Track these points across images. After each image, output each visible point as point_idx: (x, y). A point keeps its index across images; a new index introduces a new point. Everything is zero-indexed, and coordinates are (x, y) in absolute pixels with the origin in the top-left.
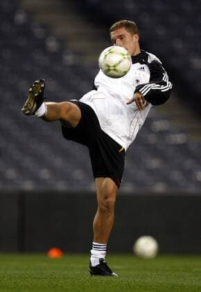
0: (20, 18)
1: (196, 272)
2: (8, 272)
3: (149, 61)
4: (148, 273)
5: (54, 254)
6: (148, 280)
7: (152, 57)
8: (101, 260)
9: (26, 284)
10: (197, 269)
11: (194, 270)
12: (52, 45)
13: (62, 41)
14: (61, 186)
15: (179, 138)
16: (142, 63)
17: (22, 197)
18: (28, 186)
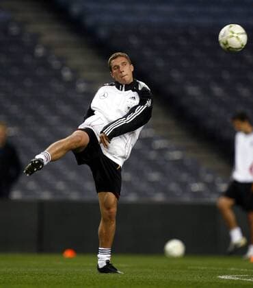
0: (40, 51)
1: (191, 270)
2: (29, 270)
3: (140, 89)
4: (150, 271)
5: (68, 254)
6: (149, 276)
7: (142, 85)
8: (108, 262)
9: (45, 279)
10: (192, 267)
11: (189, 268)
12: (67, 74)
13: (75, 72)
14: (74, 196)
15: (176, 155)
16: (133, 91)
17: (42, 204)
18: (46, 196)
